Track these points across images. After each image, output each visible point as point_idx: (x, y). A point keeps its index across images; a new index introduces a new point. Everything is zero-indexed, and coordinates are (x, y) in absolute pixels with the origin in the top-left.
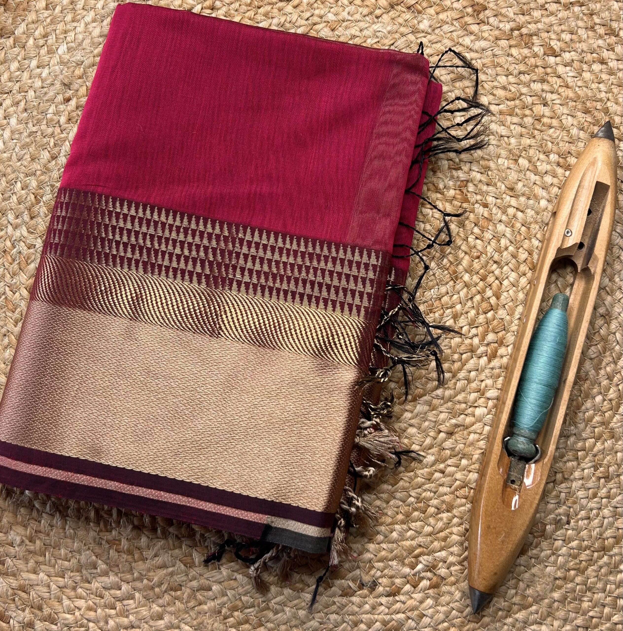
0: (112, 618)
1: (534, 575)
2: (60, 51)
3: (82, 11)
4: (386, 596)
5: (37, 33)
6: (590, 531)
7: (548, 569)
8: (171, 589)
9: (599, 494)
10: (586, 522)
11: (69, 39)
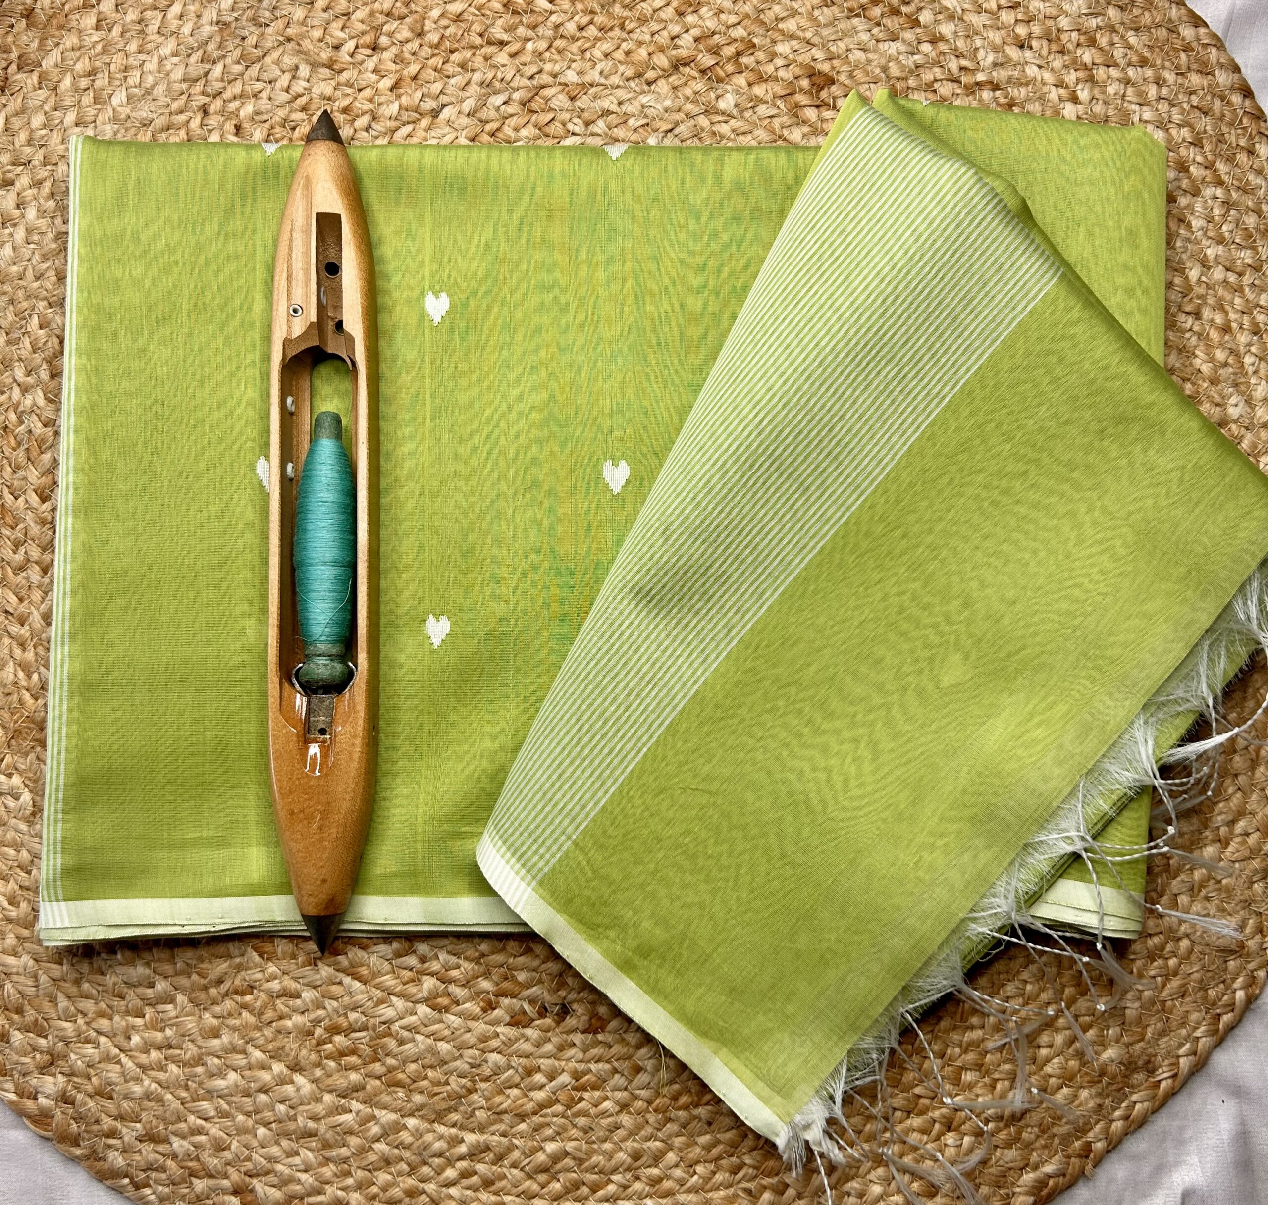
0: (138, 1031)
2: (115, 101)
3: (155, 37)
4: (583, 1032)
5: (79, 67)
8: (237, 992)
11: (131, 81)
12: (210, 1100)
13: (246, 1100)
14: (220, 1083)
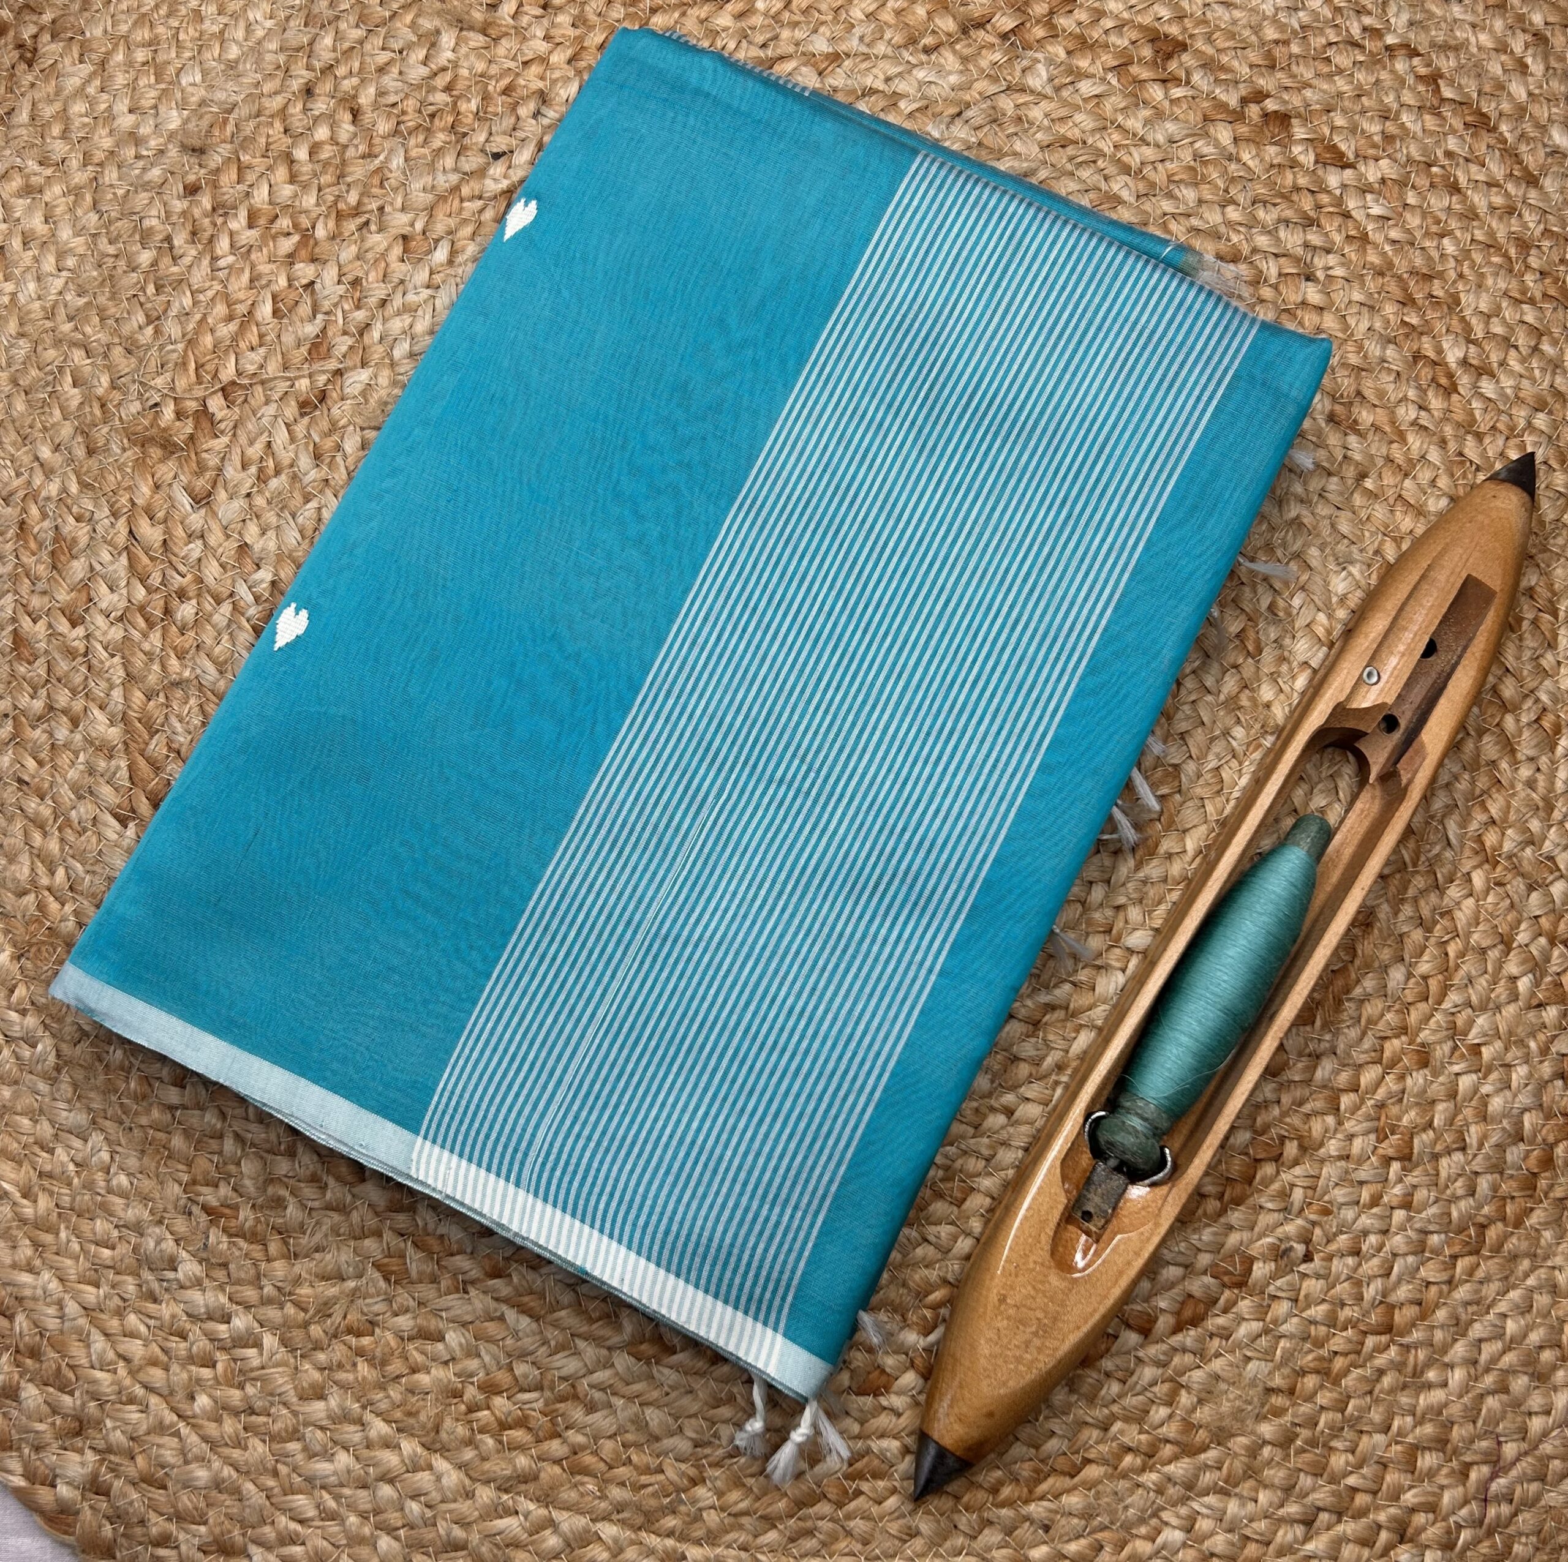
1: (1217, 1377)
2: (185, 79)
5: (136, 33)
6: (1358, 1284)
7: (1252, 1366)
8: (350, 1331)
9: (1386, 1199)
10: (1350, 1261)
11: (208, 53)
12: (309, 1493)
13: (362, 1493)
14: (322, 1467)
